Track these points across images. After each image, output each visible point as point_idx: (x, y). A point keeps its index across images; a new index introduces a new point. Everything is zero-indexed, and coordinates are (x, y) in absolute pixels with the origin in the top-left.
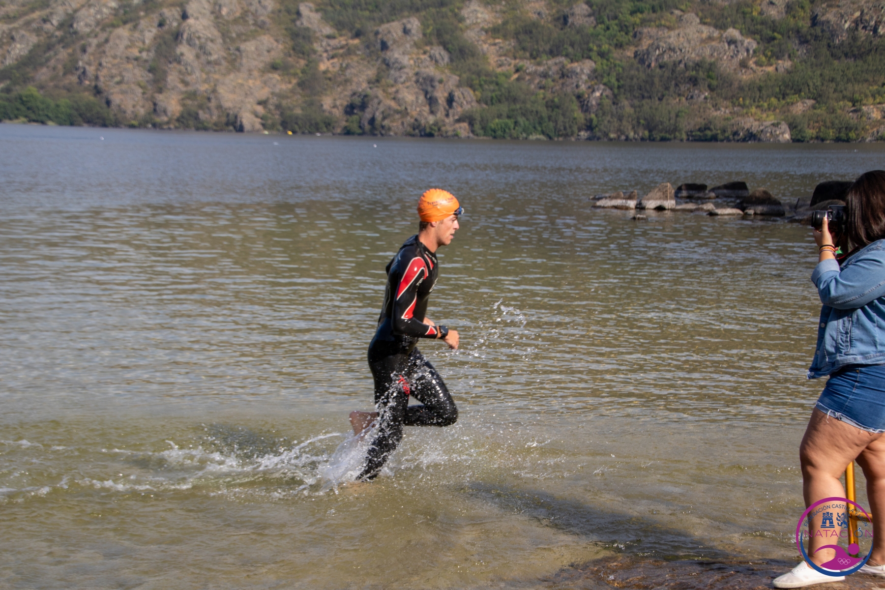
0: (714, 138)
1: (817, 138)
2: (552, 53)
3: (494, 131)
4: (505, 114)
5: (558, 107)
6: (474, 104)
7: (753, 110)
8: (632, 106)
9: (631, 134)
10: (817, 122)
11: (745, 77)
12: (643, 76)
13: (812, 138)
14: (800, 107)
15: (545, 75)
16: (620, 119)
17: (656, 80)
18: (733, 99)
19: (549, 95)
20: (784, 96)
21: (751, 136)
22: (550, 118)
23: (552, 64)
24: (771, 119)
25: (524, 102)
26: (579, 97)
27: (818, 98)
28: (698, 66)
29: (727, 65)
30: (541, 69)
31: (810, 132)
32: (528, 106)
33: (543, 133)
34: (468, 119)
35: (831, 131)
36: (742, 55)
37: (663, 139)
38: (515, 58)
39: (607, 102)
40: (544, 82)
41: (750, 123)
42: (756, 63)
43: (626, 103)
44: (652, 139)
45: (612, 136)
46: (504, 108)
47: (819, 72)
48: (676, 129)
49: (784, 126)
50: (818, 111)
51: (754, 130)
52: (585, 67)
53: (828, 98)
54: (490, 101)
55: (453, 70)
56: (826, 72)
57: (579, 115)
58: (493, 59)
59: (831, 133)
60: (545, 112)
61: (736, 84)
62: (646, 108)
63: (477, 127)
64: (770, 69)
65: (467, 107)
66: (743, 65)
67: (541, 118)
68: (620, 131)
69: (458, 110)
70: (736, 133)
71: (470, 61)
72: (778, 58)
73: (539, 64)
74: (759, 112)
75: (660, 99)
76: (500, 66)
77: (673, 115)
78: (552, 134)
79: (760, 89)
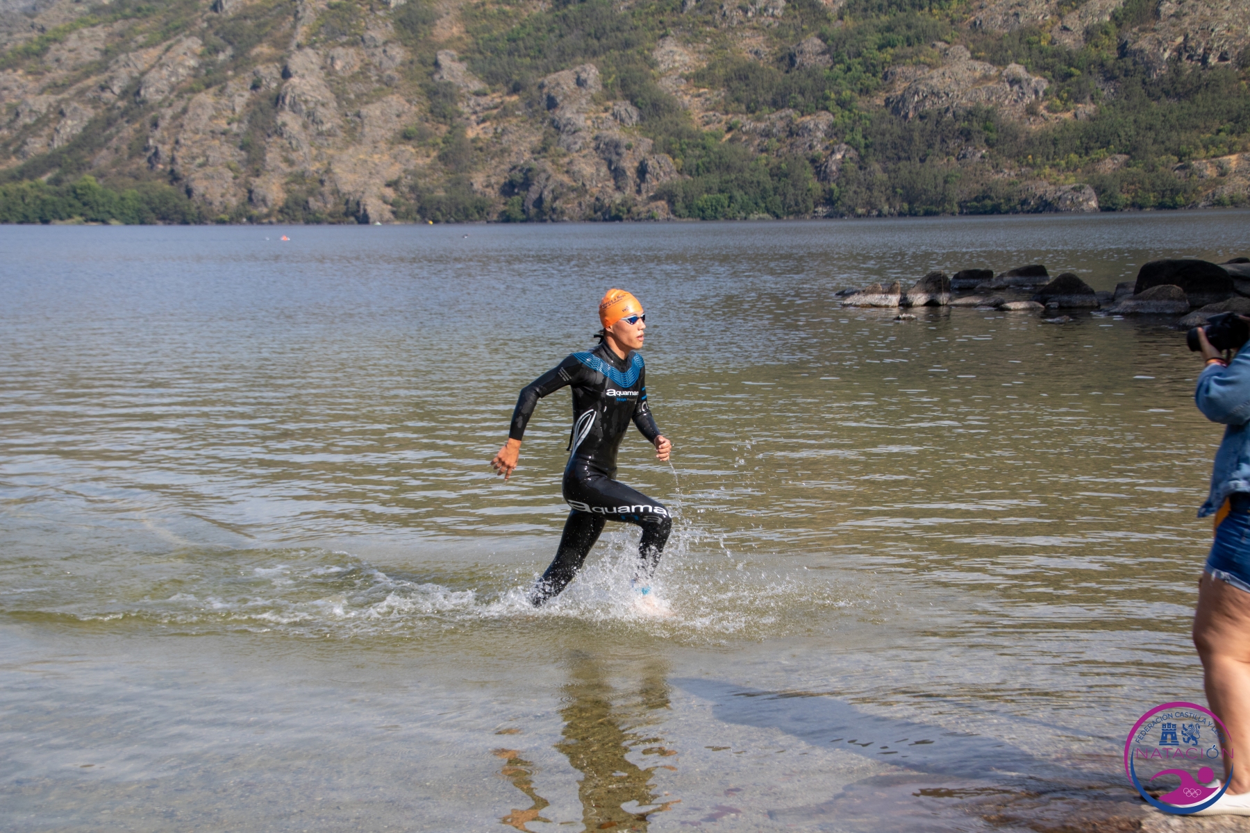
0: (996, 210)
1: (1133, 205)
2: (777, 104)
3: (702, 210)
4: (715, 187)
5: (786, 176)
6: (675, 175)
7: (1047, 170)
8: (885, 170)
9: (886, 208)
10: (1133, 184)
11: (1034, 127)
12: (897, 130)
13: (1126, 206)
14: (1109, 165)
15: (767, 134)
16: (869, 188)
17: (916, 135)
18: (1019, 156)
19: (774, 161)
20: (1087, 150)
21: (1045, 206)
22: (775, 190)
23: (776, 119)
24: (1071, 181)
25: (741, 170)
26: (813, 161)
27: (1132, 151)
28: (971, 114)
29: (1010, 111)
30: (762, 125)
31: (1124, 198)
32: (747, 175)
33: (767, 210)
34: (667, 195)
35: (1151, 195)
36: (1029, 98)
37: (928, 214)
38: (727, 113)
39: (851, 166)
40: (766, 142)
41: (1043, 188)
42: (1048, 108)
43: (876, 167)
44: (913, 214)
45: (860, 211)
46: (714, 179)
47: (1132, 118)
48: (944, 199)
49: (1089, 191)
50: (1134, 170)
51: (1049, 197)
52: (822, 121)
53: (1146, 151)
54: (695, 171)
55: (645, 132)
56: (1142, 117)
57: (815, 185)
58: (697, 115)
59: (1152, 197)
60: (769, 183)
61: (1022, 138)
62: (904, 173)
63: (679, 205)
64: (1067, 116)
65: (665, 180)
66: (1031, 111)
67: (764, 190)
68: (870, 205)
69: (653, 184)
70: (1024, 202)
71: (667, 118)
72: (1077, 101)
73: (759, 119)
74: (1055, 174)
75: (922, 161)
76: (707, 123)
77: (940, 180)
78: (779, 212)
79: (1055, 142)
